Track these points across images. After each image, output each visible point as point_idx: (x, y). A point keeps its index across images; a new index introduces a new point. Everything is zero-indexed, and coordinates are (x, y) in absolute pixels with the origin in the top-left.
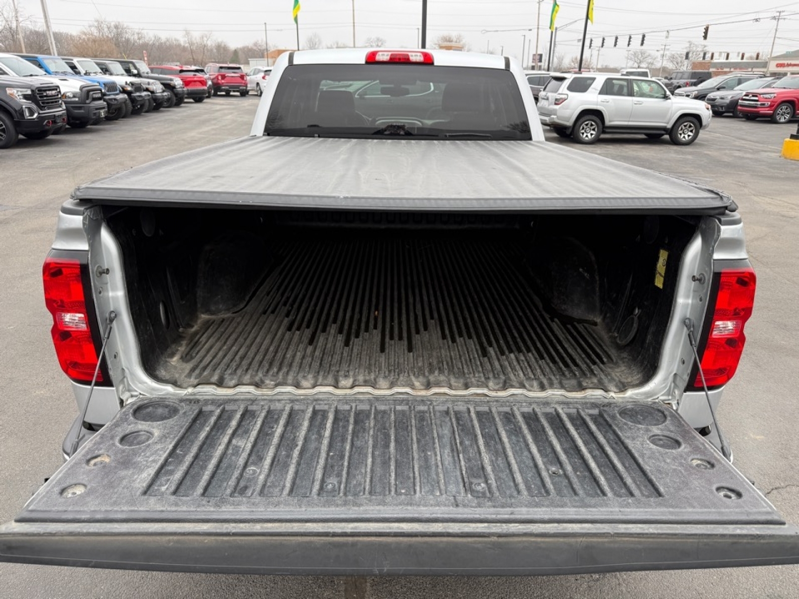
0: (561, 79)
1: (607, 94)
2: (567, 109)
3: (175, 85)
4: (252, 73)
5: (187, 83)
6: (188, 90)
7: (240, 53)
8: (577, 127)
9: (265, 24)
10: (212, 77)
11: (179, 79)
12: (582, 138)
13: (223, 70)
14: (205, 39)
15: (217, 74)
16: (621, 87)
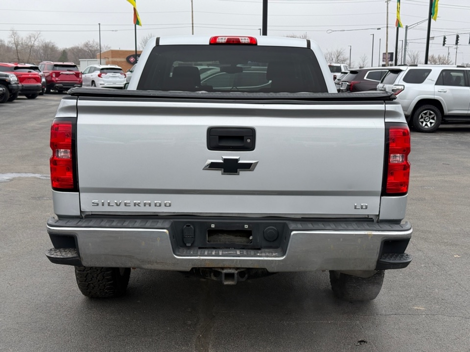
0: (398, 72)
1: (444, 84)
2: (405, 99)
3: (10, 81)
4: (87, 72)
5: (21, 79)
6: (23, 86)
7: (69, 54)
8: (415, 116)
9: (99, 24)
10: (46, 74)
11: (14, 75)
12: (422, 127)
13: (58, 68)
14: (33, 39)
15: (51, 72)
16: (458, 78)
